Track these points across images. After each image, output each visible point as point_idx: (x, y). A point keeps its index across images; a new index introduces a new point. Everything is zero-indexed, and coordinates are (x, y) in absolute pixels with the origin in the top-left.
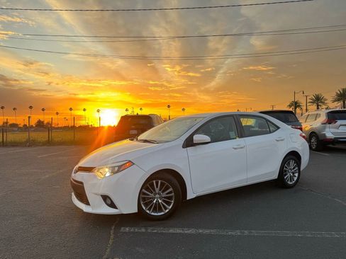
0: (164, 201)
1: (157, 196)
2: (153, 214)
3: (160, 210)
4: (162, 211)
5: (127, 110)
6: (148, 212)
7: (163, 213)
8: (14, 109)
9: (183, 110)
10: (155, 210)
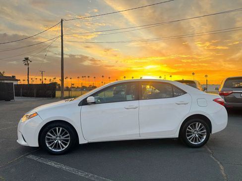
0: (62, 142)
1: (58, 138)
2: (53, 150)
3: (59, 148)
4: (60, 149)
5: (160, 77)
6: (50, 148)
7: (60, 150)
8: (94, 78)
9: (206, 76)
10: (55, 148)
